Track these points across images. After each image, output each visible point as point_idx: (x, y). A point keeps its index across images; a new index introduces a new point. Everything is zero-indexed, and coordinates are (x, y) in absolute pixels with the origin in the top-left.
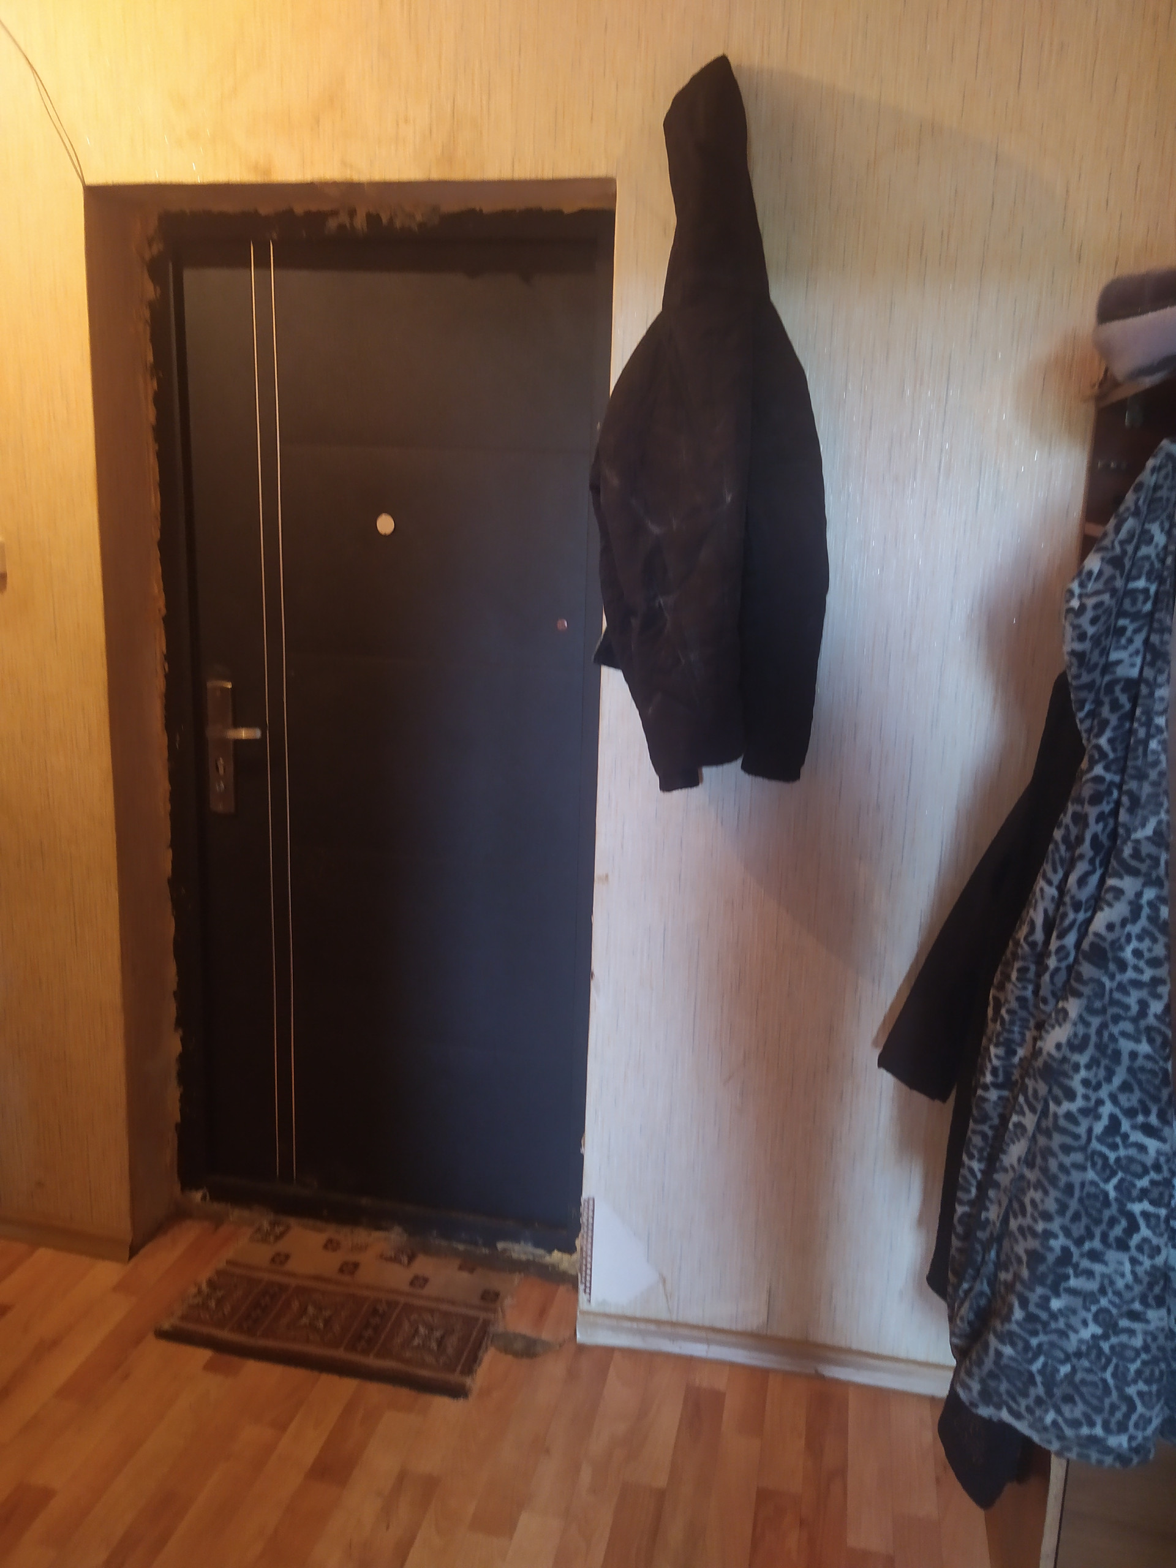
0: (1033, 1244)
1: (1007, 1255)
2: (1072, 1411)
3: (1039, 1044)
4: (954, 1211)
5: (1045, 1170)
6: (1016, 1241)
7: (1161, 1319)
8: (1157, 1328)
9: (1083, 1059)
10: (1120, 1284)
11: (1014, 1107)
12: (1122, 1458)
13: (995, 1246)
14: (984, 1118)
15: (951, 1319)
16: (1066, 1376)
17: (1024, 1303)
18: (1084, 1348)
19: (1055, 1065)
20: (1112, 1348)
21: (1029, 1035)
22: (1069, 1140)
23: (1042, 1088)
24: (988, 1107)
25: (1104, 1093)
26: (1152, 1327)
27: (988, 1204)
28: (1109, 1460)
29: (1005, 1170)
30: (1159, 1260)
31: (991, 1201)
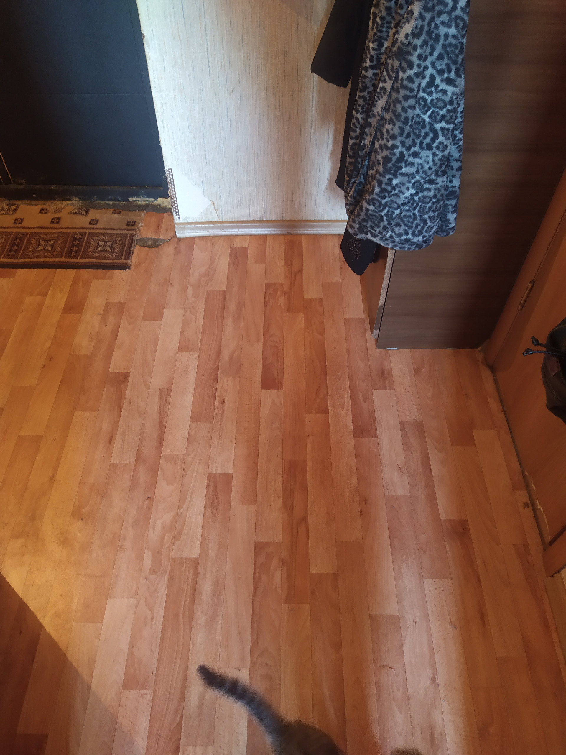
0: (386, 153)
1: (373, 161)
2: (399, 230)
3: (396, 36)
4: (348, 143)
5: (394, 112)
6: (378, 153)
7: (443, 181)
8: (441, 186)
9: (418, 42)
10: (426, 167)
11: (381, 78)
12: (419, 246)
13: (368, 158)
14: (365, 88)
15: (346, 198)
16: (397, 214)
17: (380, 183)
18: (406, 200)
19: (404, 48)
20: (419, 199)
21: (391, 32)
22: (408, 93)
23: (396, 64)
24: (367, 80)
25: (428, 63)
26: (438, 186)
27: (365, 136)
28: (413, 247)
29: (375, 116)
30: (446, 152)
31: (367, 135)
